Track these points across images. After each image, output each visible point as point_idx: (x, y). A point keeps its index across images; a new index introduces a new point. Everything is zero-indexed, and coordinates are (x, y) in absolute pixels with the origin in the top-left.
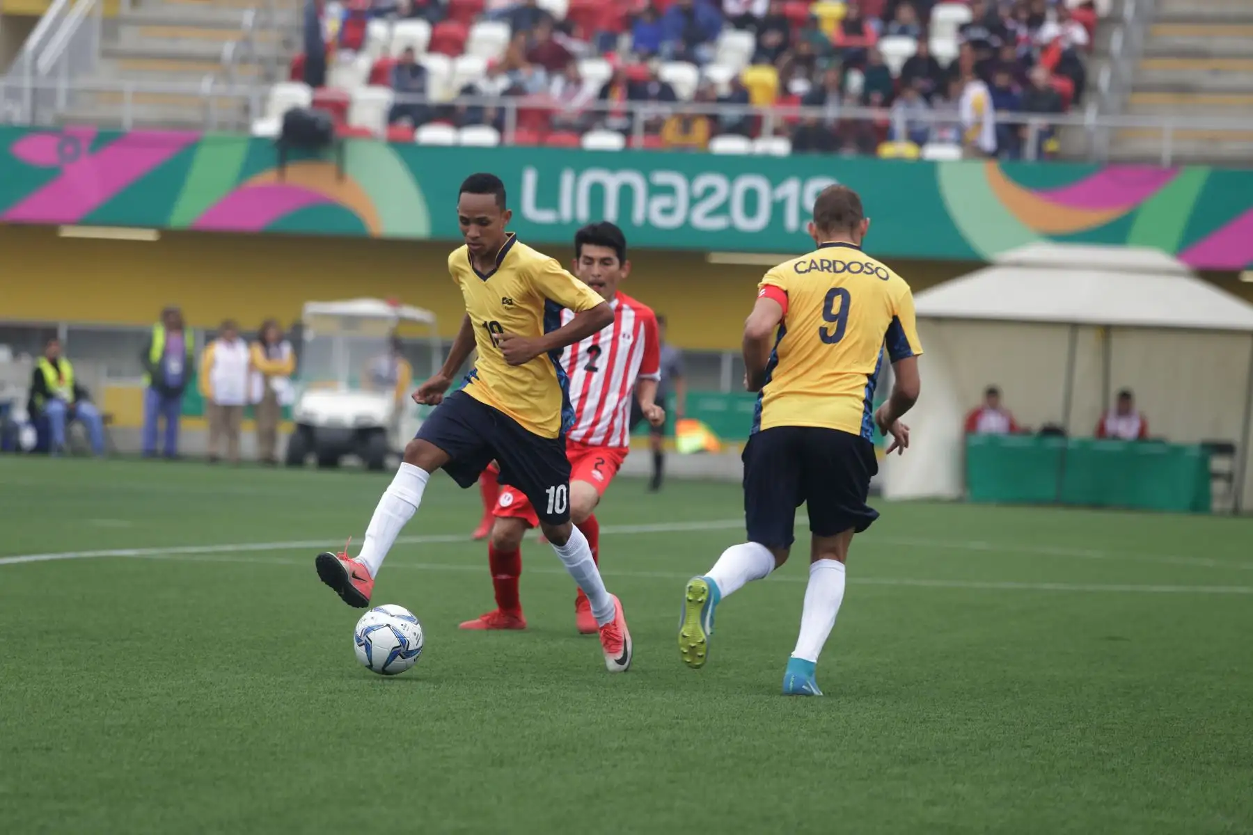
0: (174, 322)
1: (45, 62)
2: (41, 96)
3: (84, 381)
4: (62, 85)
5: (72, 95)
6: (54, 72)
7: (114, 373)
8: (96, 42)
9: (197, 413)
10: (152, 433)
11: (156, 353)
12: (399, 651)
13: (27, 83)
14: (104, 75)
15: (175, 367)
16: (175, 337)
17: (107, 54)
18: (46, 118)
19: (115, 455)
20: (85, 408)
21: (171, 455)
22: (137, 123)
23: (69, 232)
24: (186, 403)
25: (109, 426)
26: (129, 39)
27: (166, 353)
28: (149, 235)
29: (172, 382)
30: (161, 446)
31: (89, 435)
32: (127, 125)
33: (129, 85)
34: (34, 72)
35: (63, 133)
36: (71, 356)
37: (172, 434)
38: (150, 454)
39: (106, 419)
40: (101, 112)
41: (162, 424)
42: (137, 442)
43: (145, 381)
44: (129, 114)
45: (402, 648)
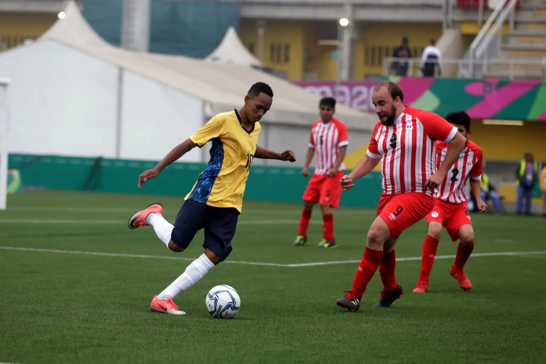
0: (529, 159)
1: (478, 53)
2: (477, 67)
3: (493, 183)
4: (485, 62)
5: (489, 67)
6: (482, 57)
7: (505, 180)
8: (499, 44)
9: (539, 196)
10: (520, 205)
11: (522, 171)
12: (231, 305)
13: (471, 61)
14: (502, 58)
15: (529, 177)
16: (530, 165)
17: (504, 49)
18: (479, 76)
19: (505, 213)
20: (493, 194)
21: (528, 213)
22: (515, 77)
23: (487, 122)
24: (534, 192)
25: (502, 201)
26: (513, 43)
27: (526, 171)
28: (519, 123)
29: (529, 183)
30: (524, 209)
31: (495, 205)
32: (511, 78)
33: (512, 62)
34: (474, 57)
35: (485, 82)
36: (488, 173)
37: (528, 205)
38: (519, 213)
39: (501, 198)
40: (501, 73)
41: (524, 201)
42: (514, 208)
43: (517, 183)
44: (512, 73)
45: (232, 304)
